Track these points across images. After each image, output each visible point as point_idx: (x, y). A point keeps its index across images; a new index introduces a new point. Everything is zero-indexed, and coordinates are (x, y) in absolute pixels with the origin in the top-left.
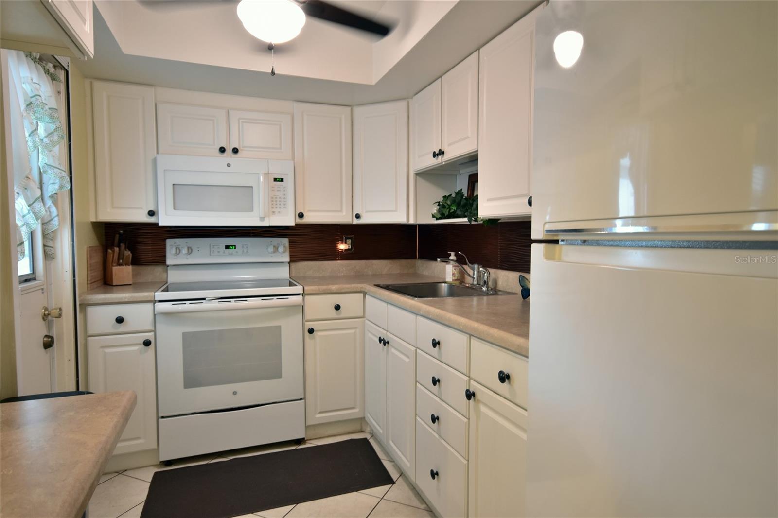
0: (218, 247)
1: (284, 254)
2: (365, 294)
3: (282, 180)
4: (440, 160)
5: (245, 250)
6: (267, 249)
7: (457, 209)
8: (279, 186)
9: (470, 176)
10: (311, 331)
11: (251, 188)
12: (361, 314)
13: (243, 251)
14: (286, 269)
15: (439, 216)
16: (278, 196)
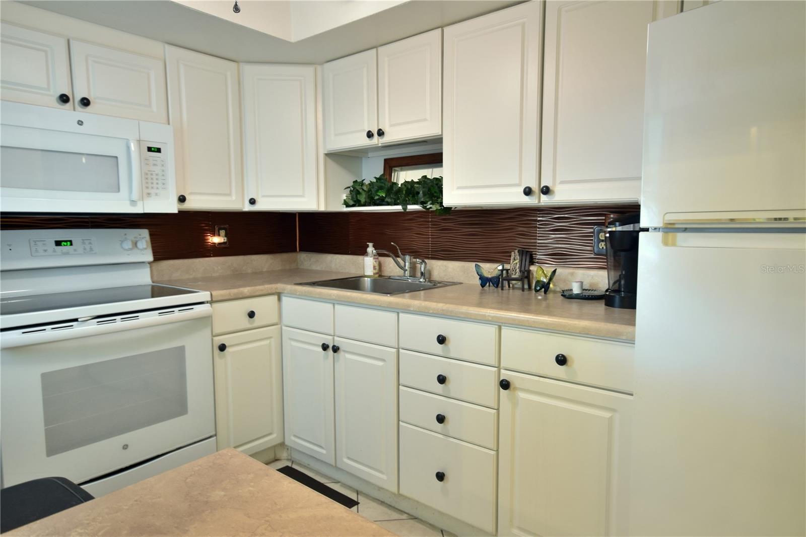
0: (43, 244)
1: (145, 251)
2: (279, 295)
3: (159, 150)
4: (376, 141)
5: (88, 247)
6: (121, 244)
7: (386, 196)
8: (154, 159)
9: (385, 160)
10: (222, 348)
11: (115, 159)
12: (275, 319)
13: (85, 249)
14: (147, 271)
15: (351, 203)
16: (154, 171)
